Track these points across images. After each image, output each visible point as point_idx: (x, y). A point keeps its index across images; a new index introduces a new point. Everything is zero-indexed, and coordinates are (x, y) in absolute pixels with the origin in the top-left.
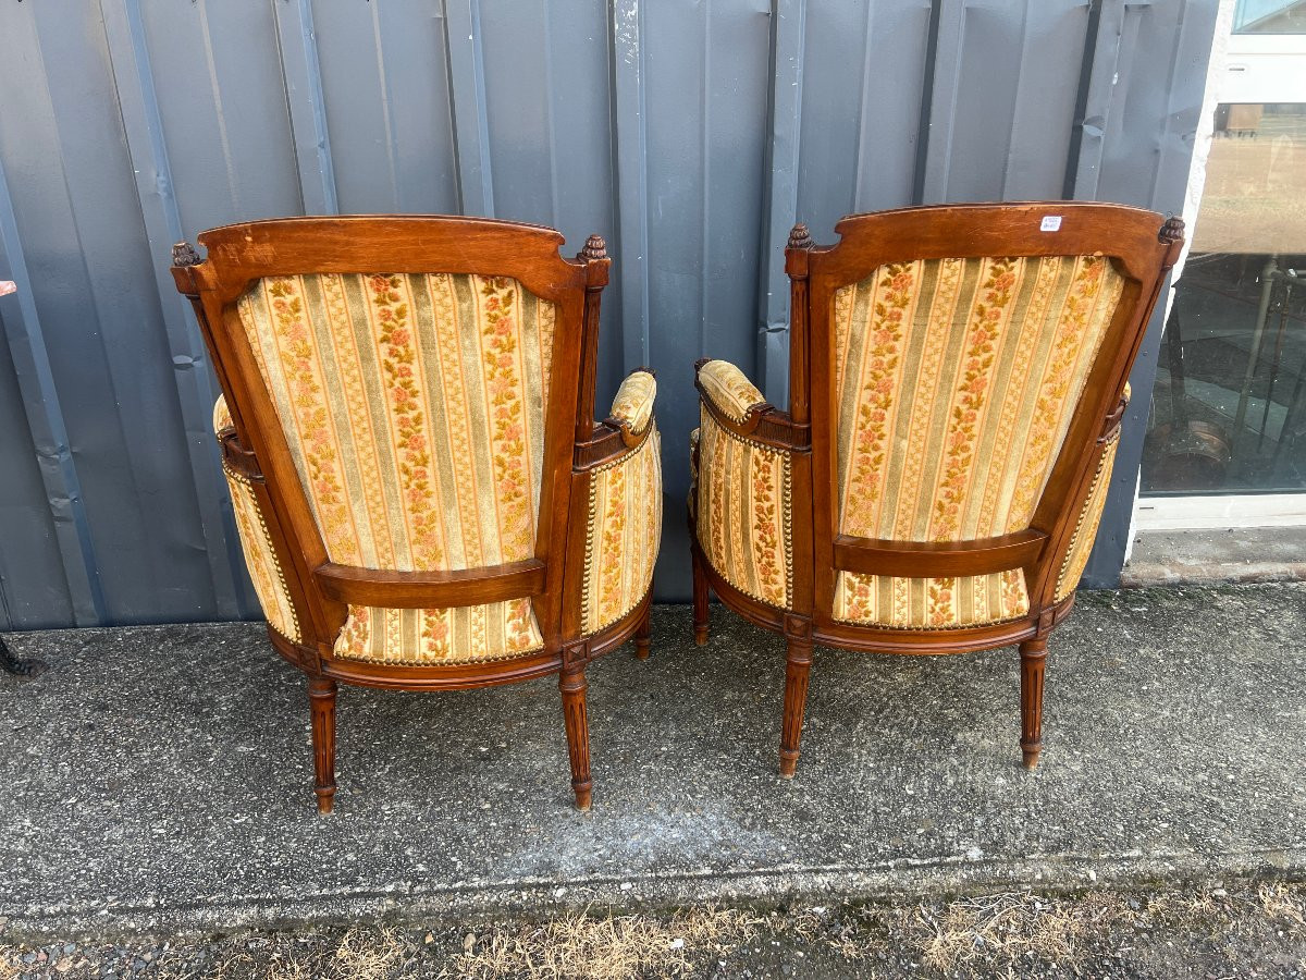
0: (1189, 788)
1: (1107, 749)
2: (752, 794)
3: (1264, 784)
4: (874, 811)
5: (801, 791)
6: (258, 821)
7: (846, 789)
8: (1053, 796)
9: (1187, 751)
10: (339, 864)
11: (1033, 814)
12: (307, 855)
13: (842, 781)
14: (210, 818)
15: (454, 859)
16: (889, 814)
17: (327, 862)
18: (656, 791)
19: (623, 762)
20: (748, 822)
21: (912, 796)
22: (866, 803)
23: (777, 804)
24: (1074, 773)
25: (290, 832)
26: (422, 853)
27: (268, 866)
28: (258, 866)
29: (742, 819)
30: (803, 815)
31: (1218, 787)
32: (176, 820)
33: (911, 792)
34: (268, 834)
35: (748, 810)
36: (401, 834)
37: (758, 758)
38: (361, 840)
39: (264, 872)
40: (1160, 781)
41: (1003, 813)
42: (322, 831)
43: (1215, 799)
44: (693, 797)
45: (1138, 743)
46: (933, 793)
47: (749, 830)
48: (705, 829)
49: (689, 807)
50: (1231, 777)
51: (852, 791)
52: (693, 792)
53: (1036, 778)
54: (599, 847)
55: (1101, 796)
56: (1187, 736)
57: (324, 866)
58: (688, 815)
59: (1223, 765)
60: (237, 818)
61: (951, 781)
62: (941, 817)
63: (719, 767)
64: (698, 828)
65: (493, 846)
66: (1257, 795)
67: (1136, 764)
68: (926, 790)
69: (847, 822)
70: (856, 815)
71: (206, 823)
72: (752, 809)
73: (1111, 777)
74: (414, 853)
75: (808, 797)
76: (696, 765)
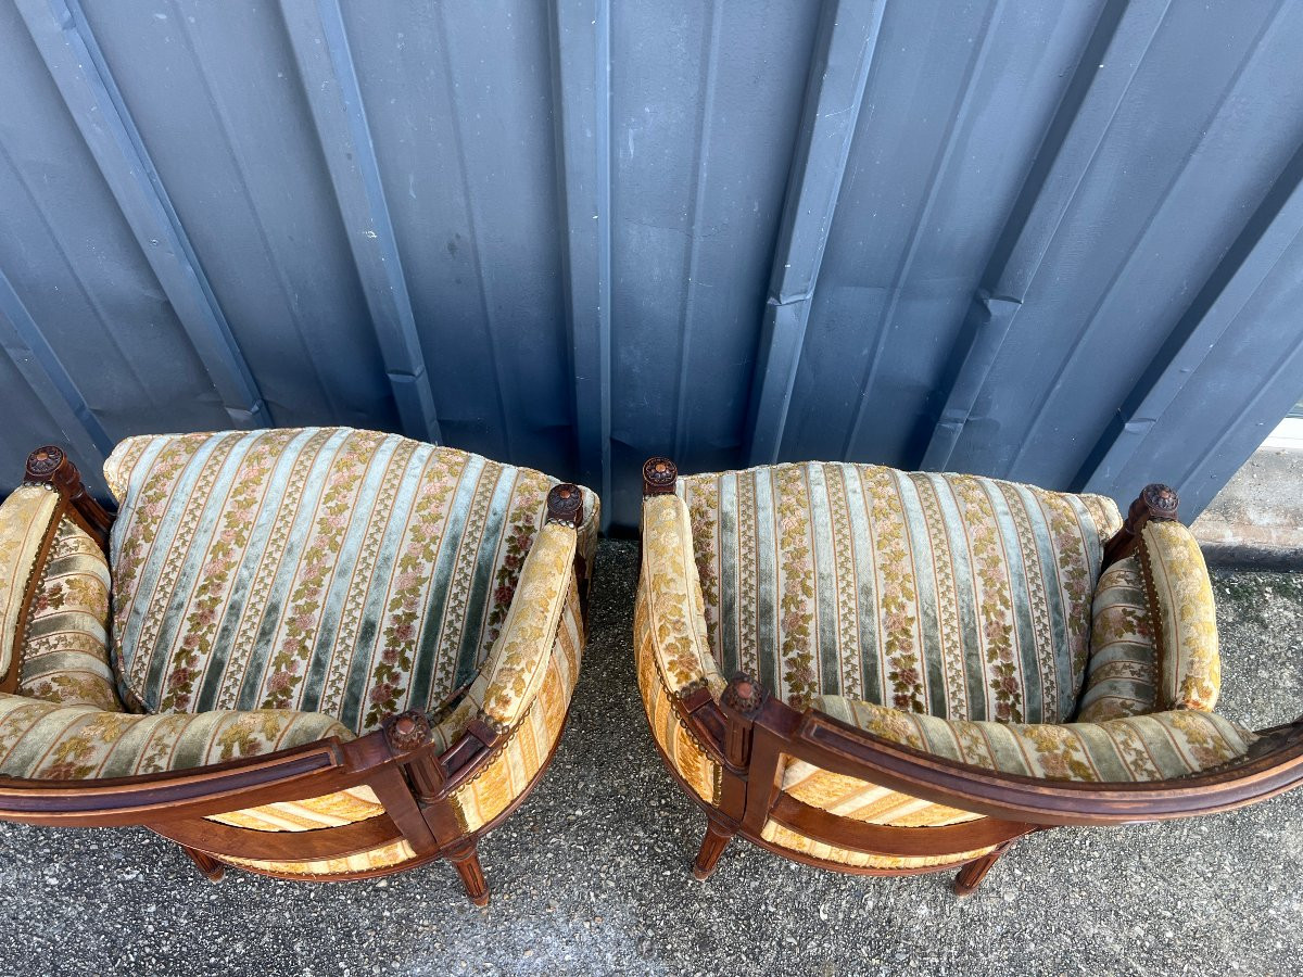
0: (1117, 948)
1: (1052, 870)
2: (658, 899)
3: (1199, 952)
4: (779, 944)
5: (710, 900)
6: (149, 882)
7: (758, 904)
8: (972, 943)
9: (1137, 883)
10: (227, 959)
11: (943, 969)
12: (196, 942)
13: (757, 890)
14: (101, 867)
15: (342, 965)
16: (792, 948)
17: (216, 954)
18: (560, 883)
19: (532, 829)
20: (646, 944)
21: (824, 924)
22: (774, 930)
23: (681, 919)
24: (1004, 906)
25: (181, 901)
26: (310, 951)
27: (157, 952)
28: (147, 950)
29: (641, 939)
30: (705, 941)
31: (1150, 952)
32: (67, 866)
33: (824, 917)
34: (157, 902)
35: (648, 927)
36: (292, 918)
37: (675, 841)
38: (252, 921)
39: (154, 961)
40: (1092, 931)
41: (911, 963)
42: (211, 903)
43: (1140, 969)
44: (596, 896)
45: (1089, 864)
46: (847, 920)
47: (644, 958)
48: (600, 951)
49: (590, 915)
50: (1170, 934)
51: (763, 907)
52: (598, 887)
53: (962, 910)
54: (489, 965)
55: (1021, 949)
56: (1146, 859)
57: (213, 960)
58: (587, 925)
59: (1169, 914)
60: (128, 873)
61: (870, 904)
62: (846, 962)
63: (631, 851)
64: (593, 949)
65: (383, 949)
66: (1185, 969)
67: (1076, 898)
68: (841, 916)
69: (748, 957)
70: (759, 947)
71: (97, 873)
72: (651, 926)
73: (1041, 920)
74: (303, 949)
75: (715, 913)
76: (608, 844)
